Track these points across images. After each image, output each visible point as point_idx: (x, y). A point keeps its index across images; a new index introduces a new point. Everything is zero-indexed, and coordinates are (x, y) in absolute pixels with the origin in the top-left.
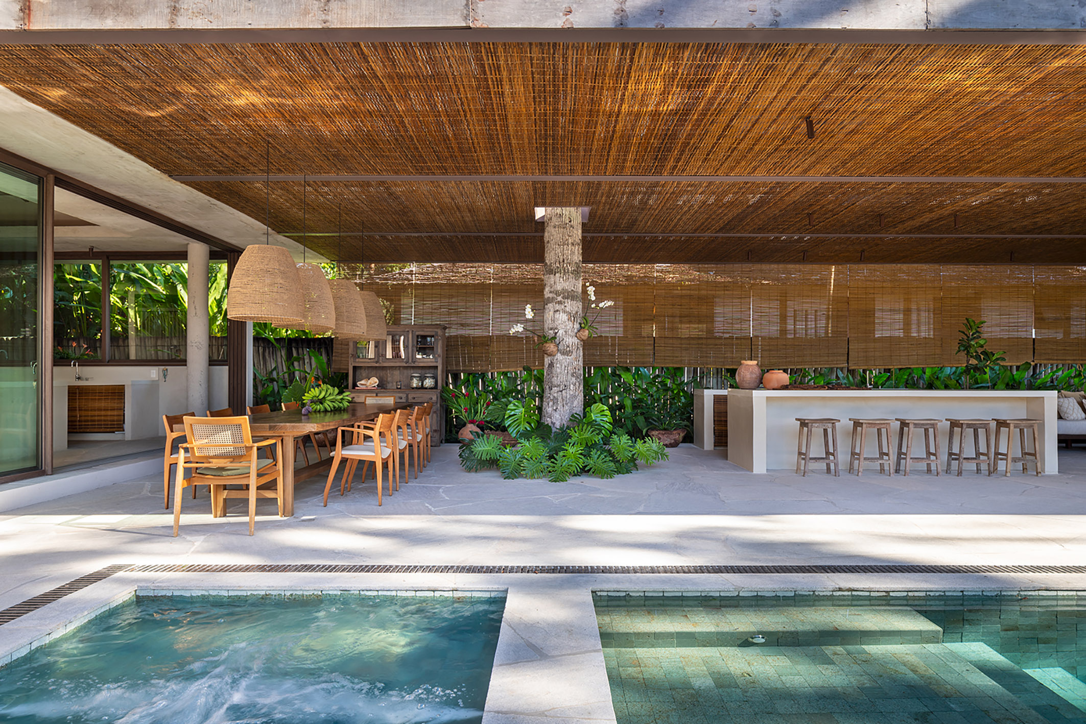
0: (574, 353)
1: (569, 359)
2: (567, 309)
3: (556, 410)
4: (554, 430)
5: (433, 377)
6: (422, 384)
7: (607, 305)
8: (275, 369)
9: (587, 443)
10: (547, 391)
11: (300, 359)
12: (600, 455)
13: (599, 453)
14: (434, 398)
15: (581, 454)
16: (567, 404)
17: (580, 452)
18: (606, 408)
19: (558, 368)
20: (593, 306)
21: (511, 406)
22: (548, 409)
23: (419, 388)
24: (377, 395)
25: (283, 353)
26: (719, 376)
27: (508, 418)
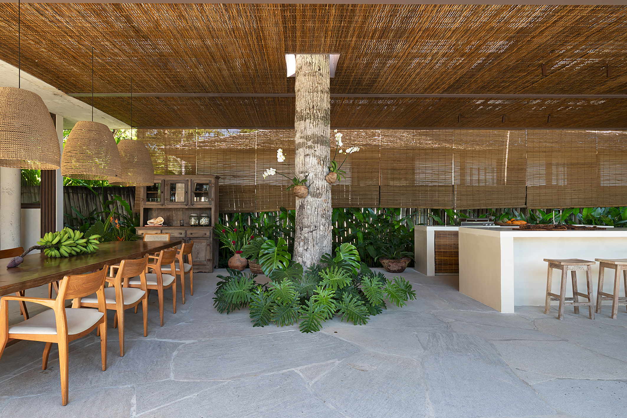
0: (324, 196)
1: (319, 201)
2: (317, 153)
3: (306, 250)
4: (305, 269)
5: (208, 217)
6: (199, 222)
7: (353, 151)
8: (95, 209)
9: (338, 286)
10: (298, 231)
11: (113, 202)
12: (352, 299)
13: (351, 296)
14: (208, 234)
15: (332, 298)
16: (317, 244)
17: (332, 295)
18: (354, 247)
19: (308, 210)
20: (341, 151)
21: (264, 245)
22: (299, 248)
23: (197, 226)
24: (161, 233)
25: (101, 198)
26: (426, 214)
27: (262, 256)
